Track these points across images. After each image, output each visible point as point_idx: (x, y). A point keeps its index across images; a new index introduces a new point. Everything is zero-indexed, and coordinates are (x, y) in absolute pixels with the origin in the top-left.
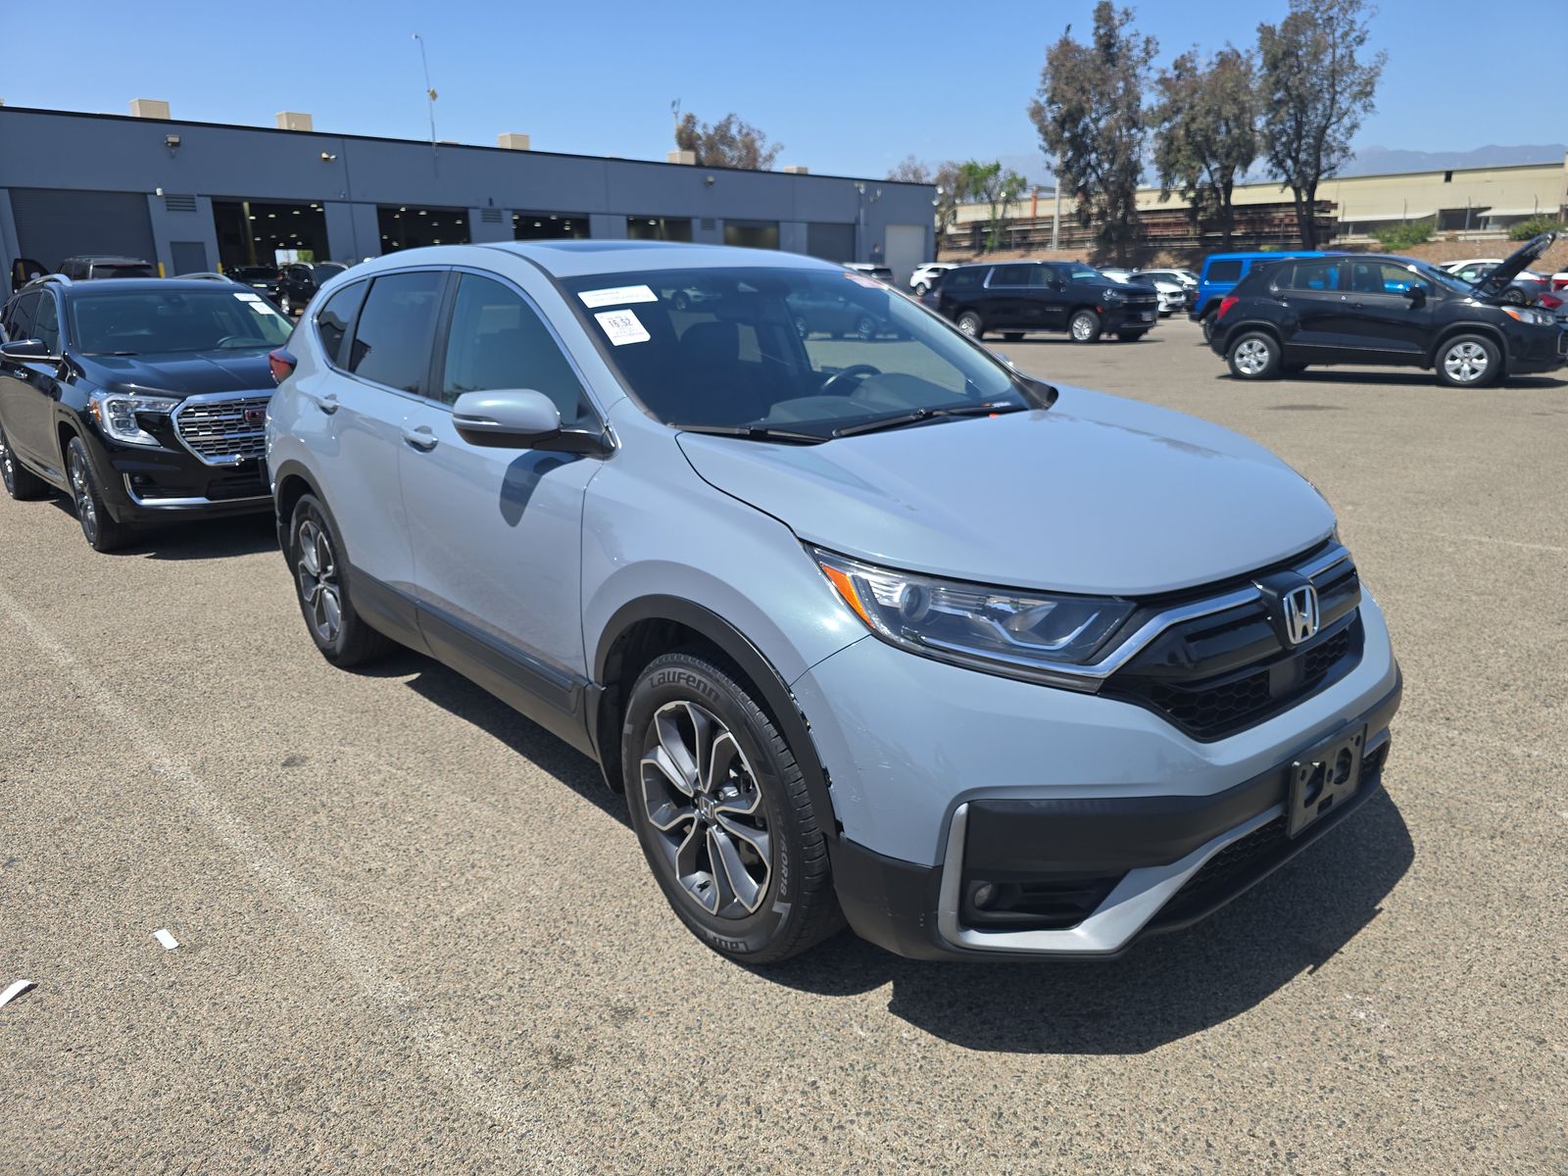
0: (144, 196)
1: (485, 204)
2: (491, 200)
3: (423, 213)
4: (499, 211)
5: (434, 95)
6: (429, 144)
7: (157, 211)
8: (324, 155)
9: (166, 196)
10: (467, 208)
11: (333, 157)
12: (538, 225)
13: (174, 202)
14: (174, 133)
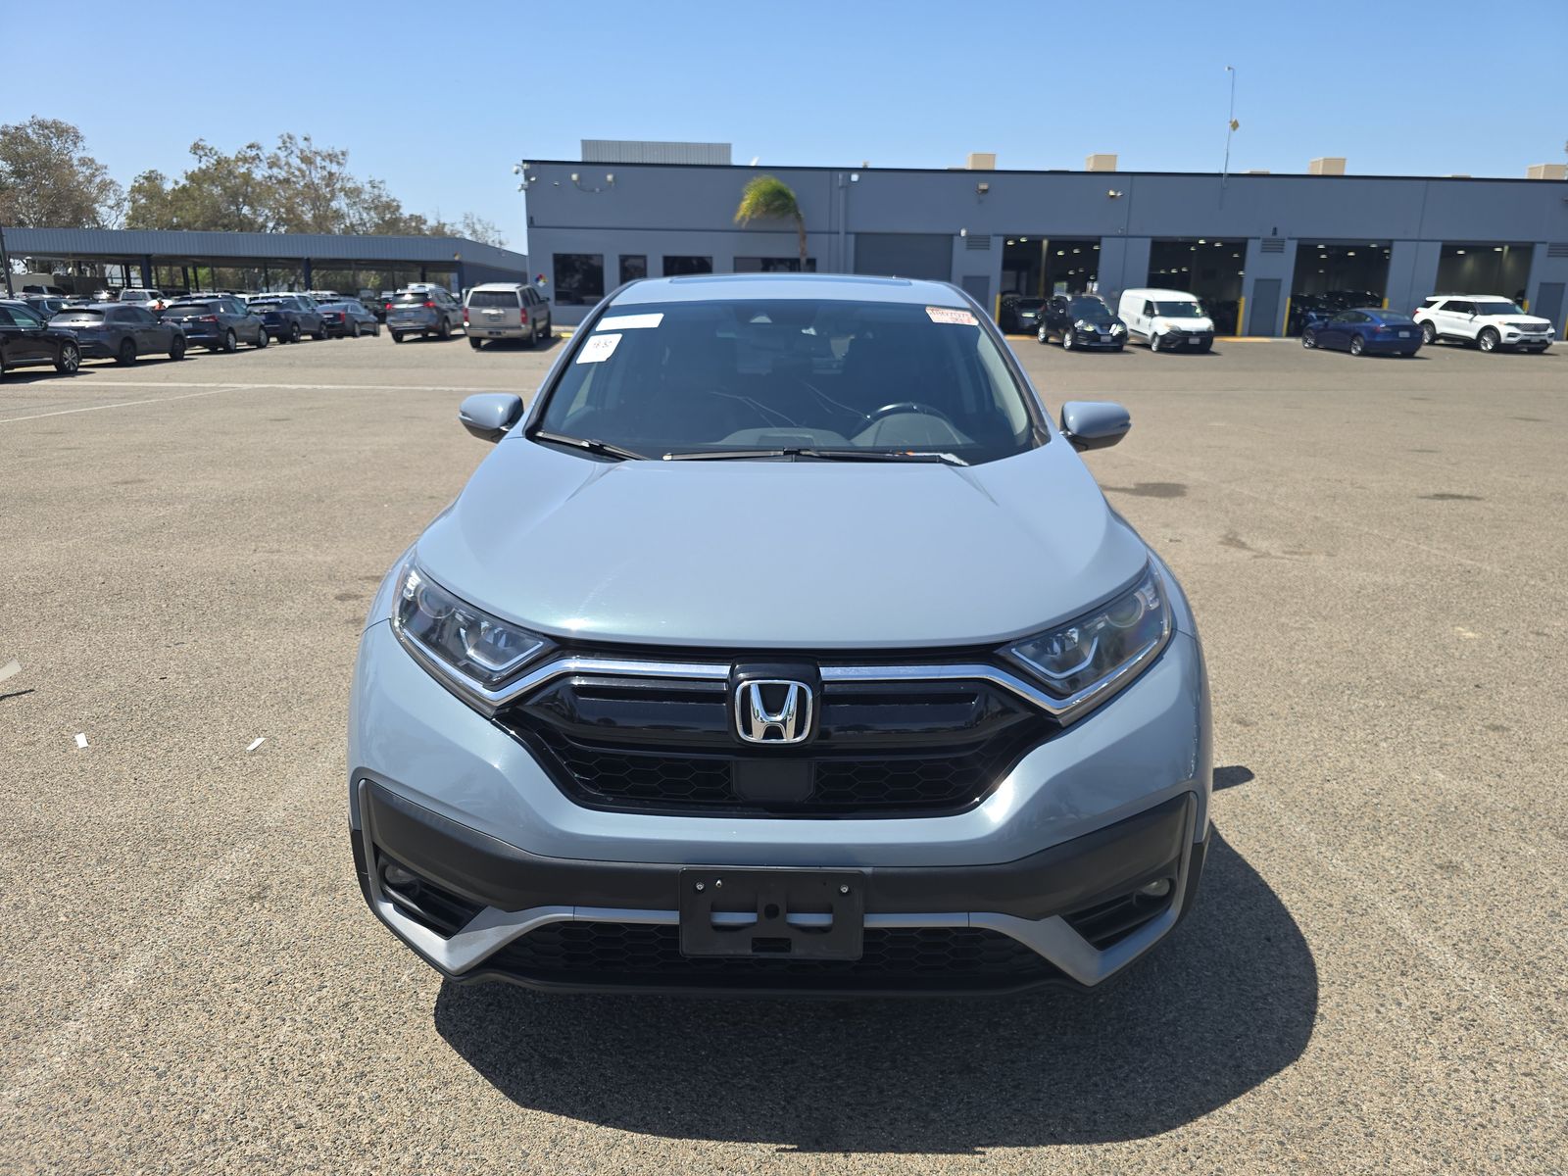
0: (950, 237)
1: (1269, 234)
2: (1275, 229)
3: (1218, 245)
4: (1283, 241)
5: (1235, 125)
6: (1220, 175)
7: (959, 249)
8: (1112, 193)
9: (969, 236)
10: (1246, 239)
11: (1119, 194)
12: (1351, 254)
13: (977, 242)
14: (984, 182)
